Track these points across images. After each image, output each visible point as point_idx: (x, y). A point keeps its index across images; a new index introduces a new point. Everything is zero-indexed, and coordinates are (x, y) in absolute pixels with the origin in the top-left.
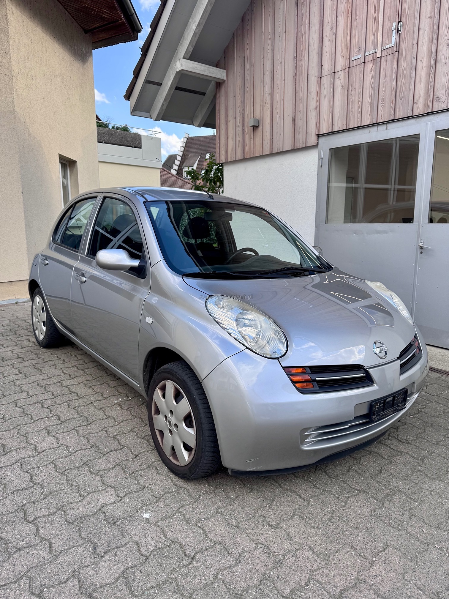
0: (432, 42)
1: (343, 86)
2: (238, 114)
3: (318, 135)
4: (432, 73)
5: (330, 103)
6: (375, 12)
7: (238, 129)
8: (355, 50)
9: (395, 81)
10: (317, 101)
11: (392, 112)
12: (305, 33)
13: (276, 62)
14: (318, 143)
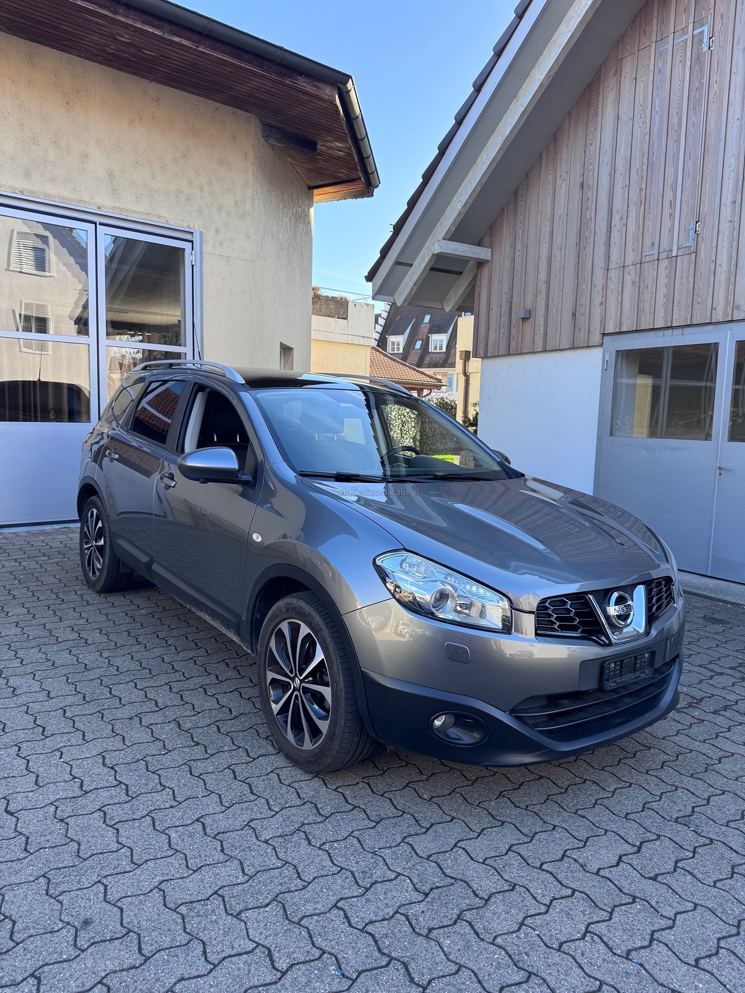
0: (732, 247)
1: (633, 283)
2: (504, 302)
3: (604, 334)
4: (732, 279)
5: (618, 299)
6: (671, 208)
7: (502, 319)
8: (647, 245)
9: (692, 283)
10: (603, 296)
11: (689, 317)
12: (591, 219)
13: (555, 248)
14: (602, 343)
